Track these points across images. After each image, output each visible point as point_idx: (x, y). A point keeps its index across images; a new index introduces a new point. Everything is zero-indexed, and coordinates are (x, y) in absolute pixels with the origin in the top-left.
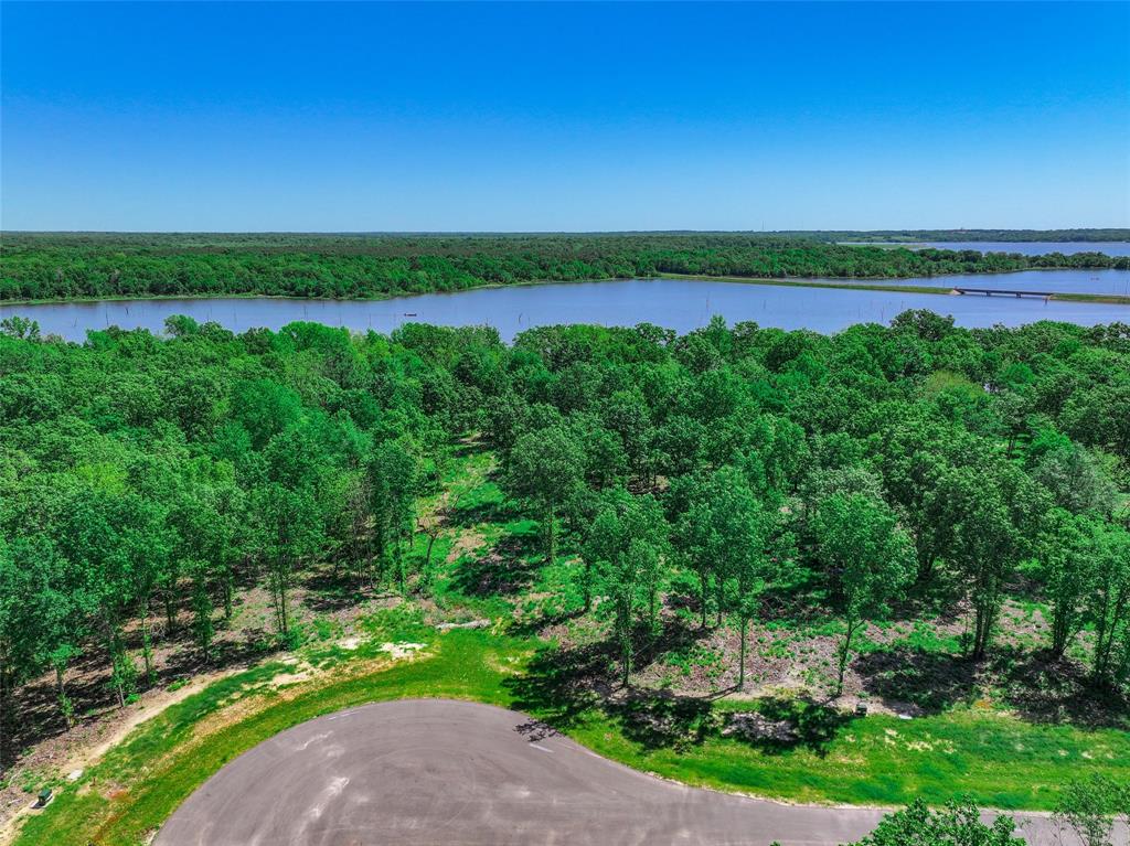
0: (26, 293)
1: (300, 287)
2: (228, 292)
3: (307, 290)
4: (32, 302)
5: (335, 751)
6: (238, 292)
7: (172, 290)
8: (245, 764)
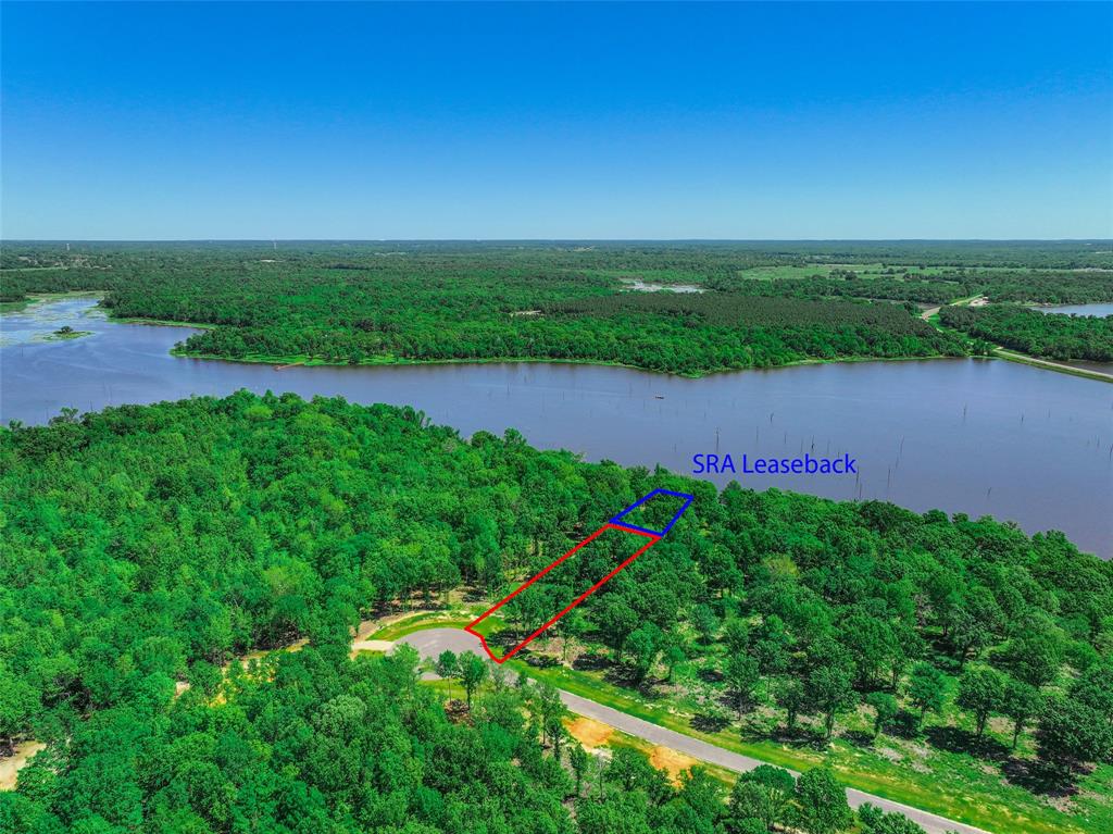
0: (478, 355)
1: (646, 361)
2: (598, 359)
3: (650, 363)
4: (481, 360)
5: (438, 636)
6: (605, 359)
7: (563, 355)
8: (420, 632)
